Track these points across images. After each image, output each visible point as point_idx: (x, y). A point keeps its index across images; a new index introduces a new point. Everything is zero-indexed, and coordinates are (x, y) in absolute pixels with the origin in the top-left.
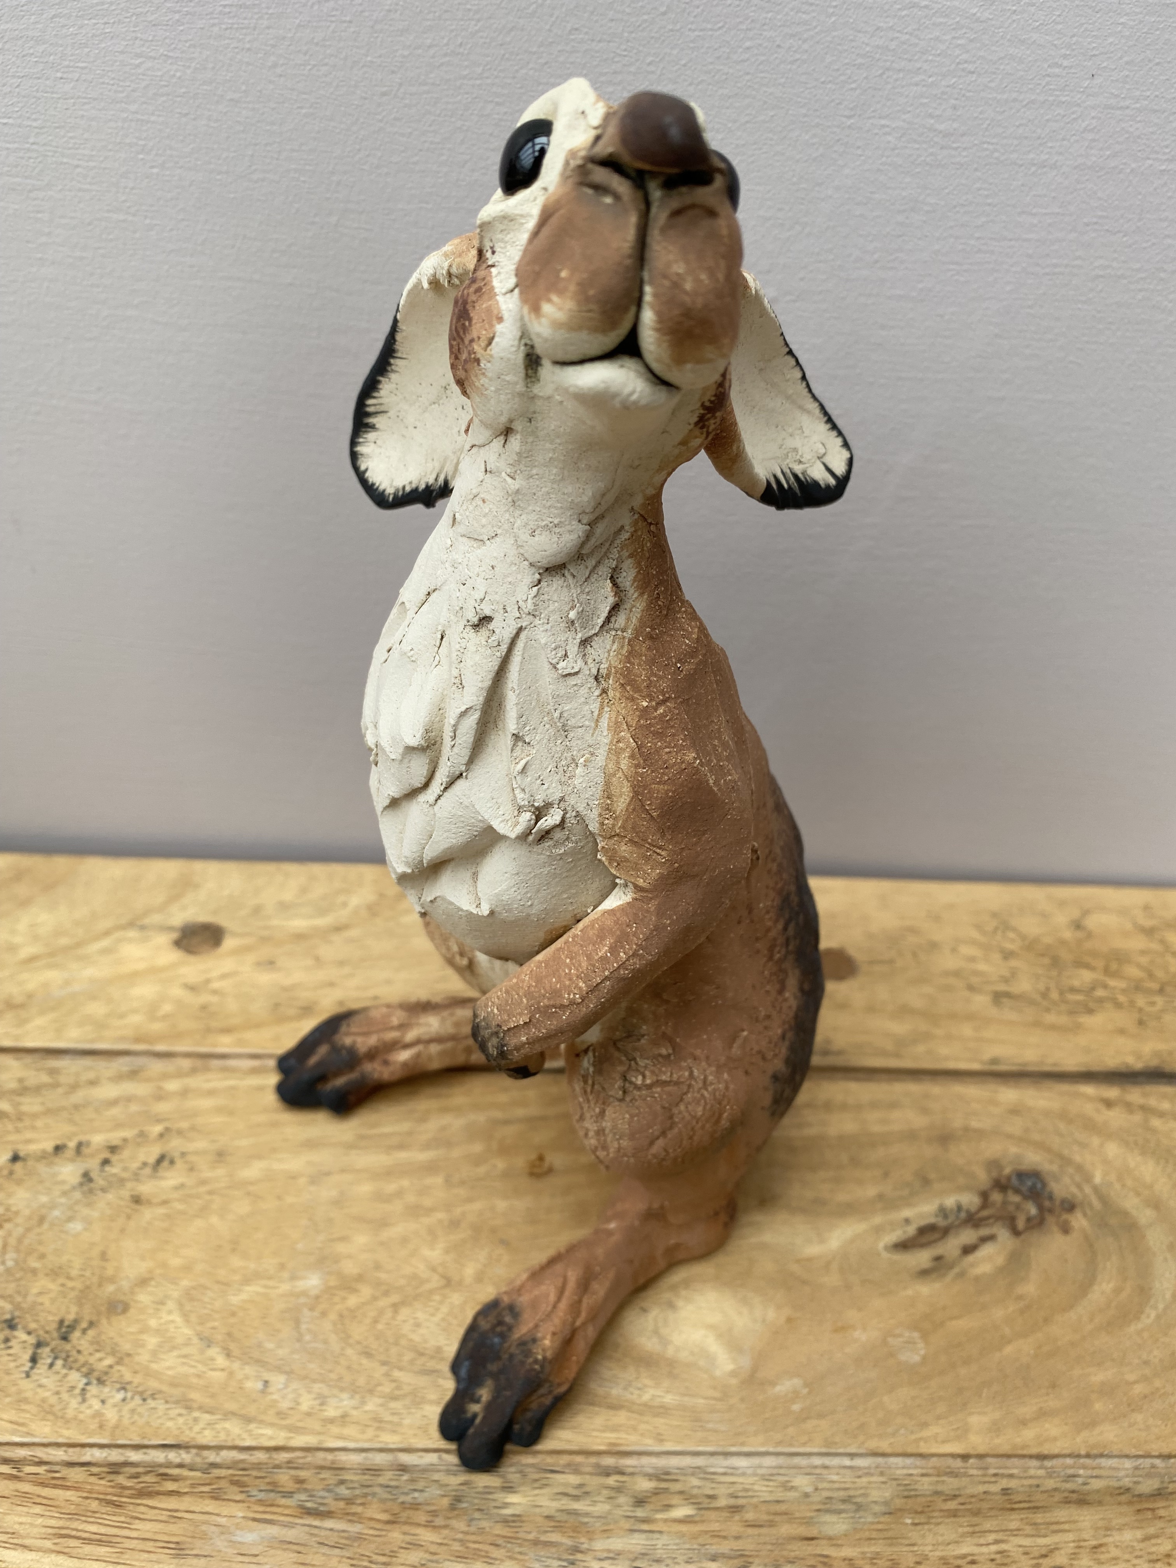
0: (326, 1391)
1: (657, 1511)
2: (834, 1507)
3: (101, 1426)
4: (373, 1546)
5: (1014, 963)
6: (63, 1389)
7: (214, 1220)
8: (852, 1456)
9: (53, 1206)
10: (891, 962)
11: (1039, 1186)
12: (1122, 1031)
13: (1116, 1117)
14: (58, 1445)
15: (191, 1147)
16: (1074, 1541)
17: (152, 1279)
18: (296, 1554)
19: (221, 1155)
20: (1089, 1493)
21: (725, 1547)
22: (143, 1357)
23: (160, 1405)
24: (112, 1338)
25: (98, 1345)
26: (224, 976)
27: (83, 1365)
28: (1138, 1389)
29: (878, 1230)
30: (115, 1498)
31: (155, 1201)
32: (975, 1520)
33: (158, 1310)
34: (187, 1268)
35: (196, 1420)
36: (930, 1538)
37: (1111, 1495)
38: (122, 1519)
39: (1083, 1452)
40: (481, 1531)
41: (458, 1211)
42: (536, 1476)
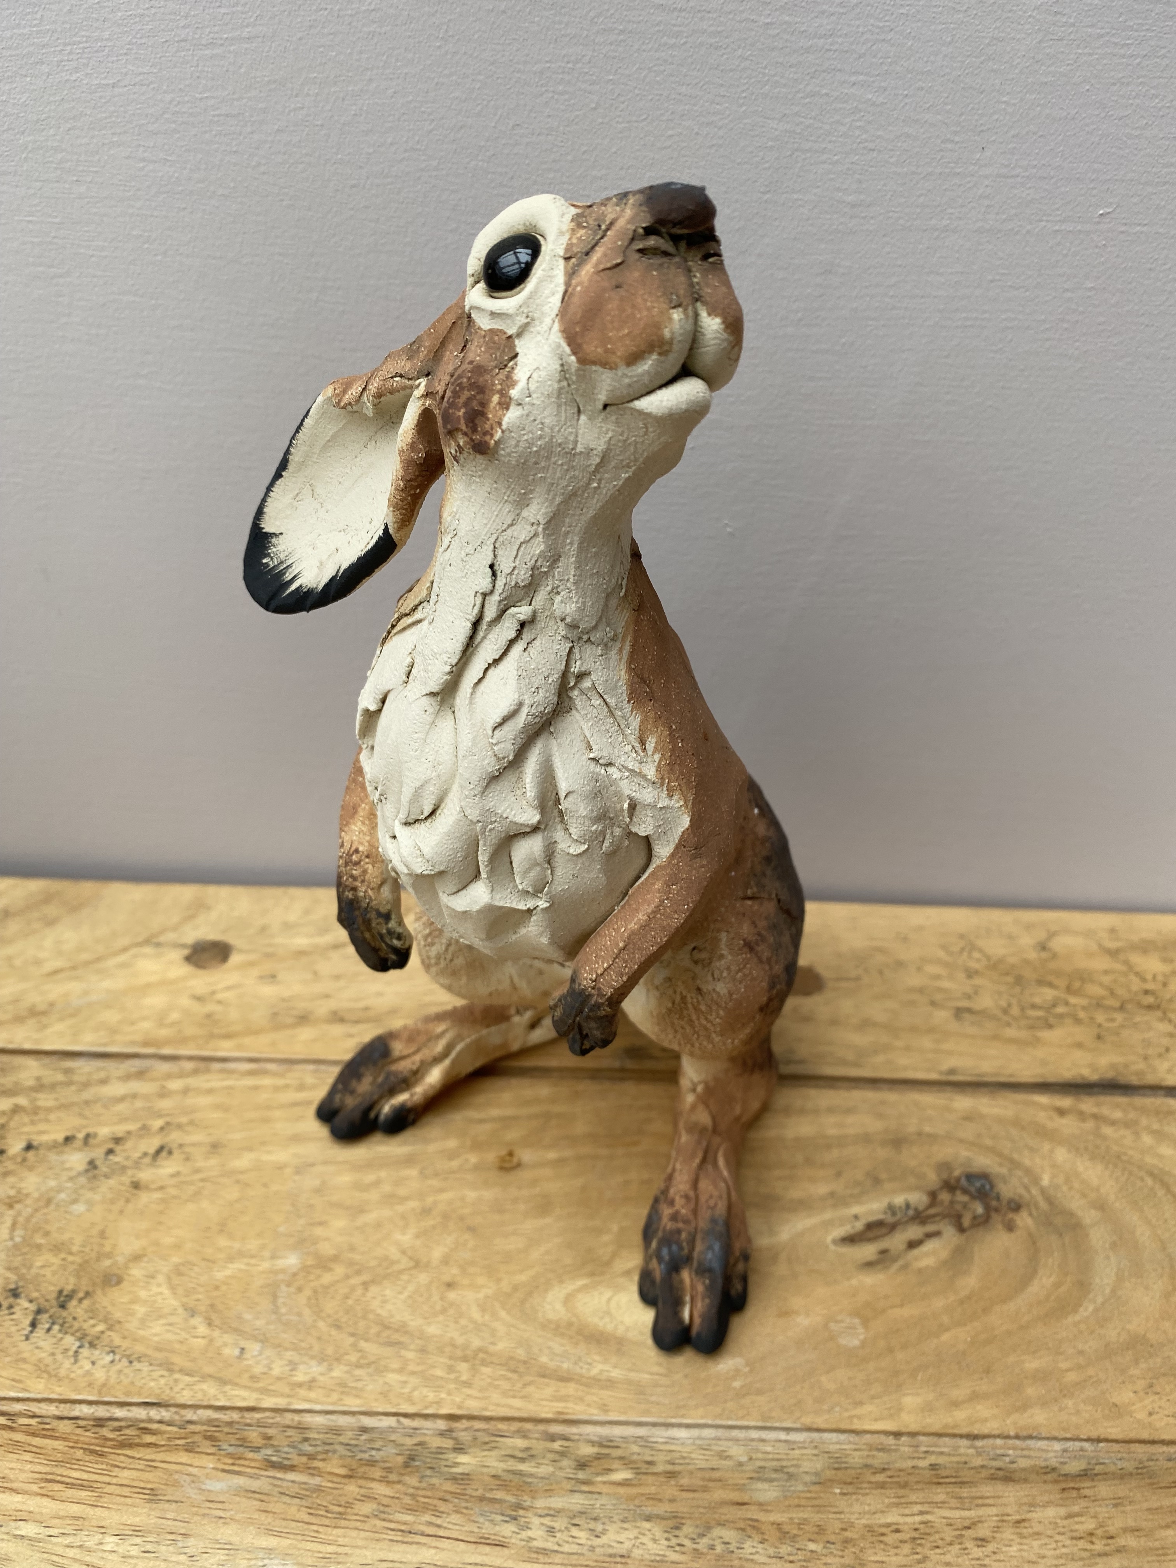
0: (296, 1358)
1: (598, 1474)
2: (766, 1476)
3: (90, 1385)
4: (330, 1498)
5: (977, 981)
6: (58, 1351)
7: (205, 1204)
8: (788, 1430)
9: (60, 1190)
10: (858, 979)
11: (987, 1187)
12: (1080, 1045)
13: (1068, 1125)
14: (50, 1401)
15: (189, 1139)
16: (997, 1515)
17: (145, 1255)
18: (259, 1503)
19: (215, 1147)
20: (1014, 1472)
21: (661, 1509)
22: (132, 1325)
23: (144, 1367)
24: (105, 1307)
25: (92, 1313)
26: (228, 988)
27: (77, 1331)
28: (1072, 1377)
29: (827, 1225)
30: (98, 1448)
31: (153, 1186)
32: (901, 1492)
33: (148, 1283)
34: (178, 1246)
35: (176, 1381)
36: (857, 1508)
37: (1038, 1473)
38: (104, 1467)
39: (1012, 1433)
40: (432, 1487)
41: (430, 1200)
42: (487, 1439)
